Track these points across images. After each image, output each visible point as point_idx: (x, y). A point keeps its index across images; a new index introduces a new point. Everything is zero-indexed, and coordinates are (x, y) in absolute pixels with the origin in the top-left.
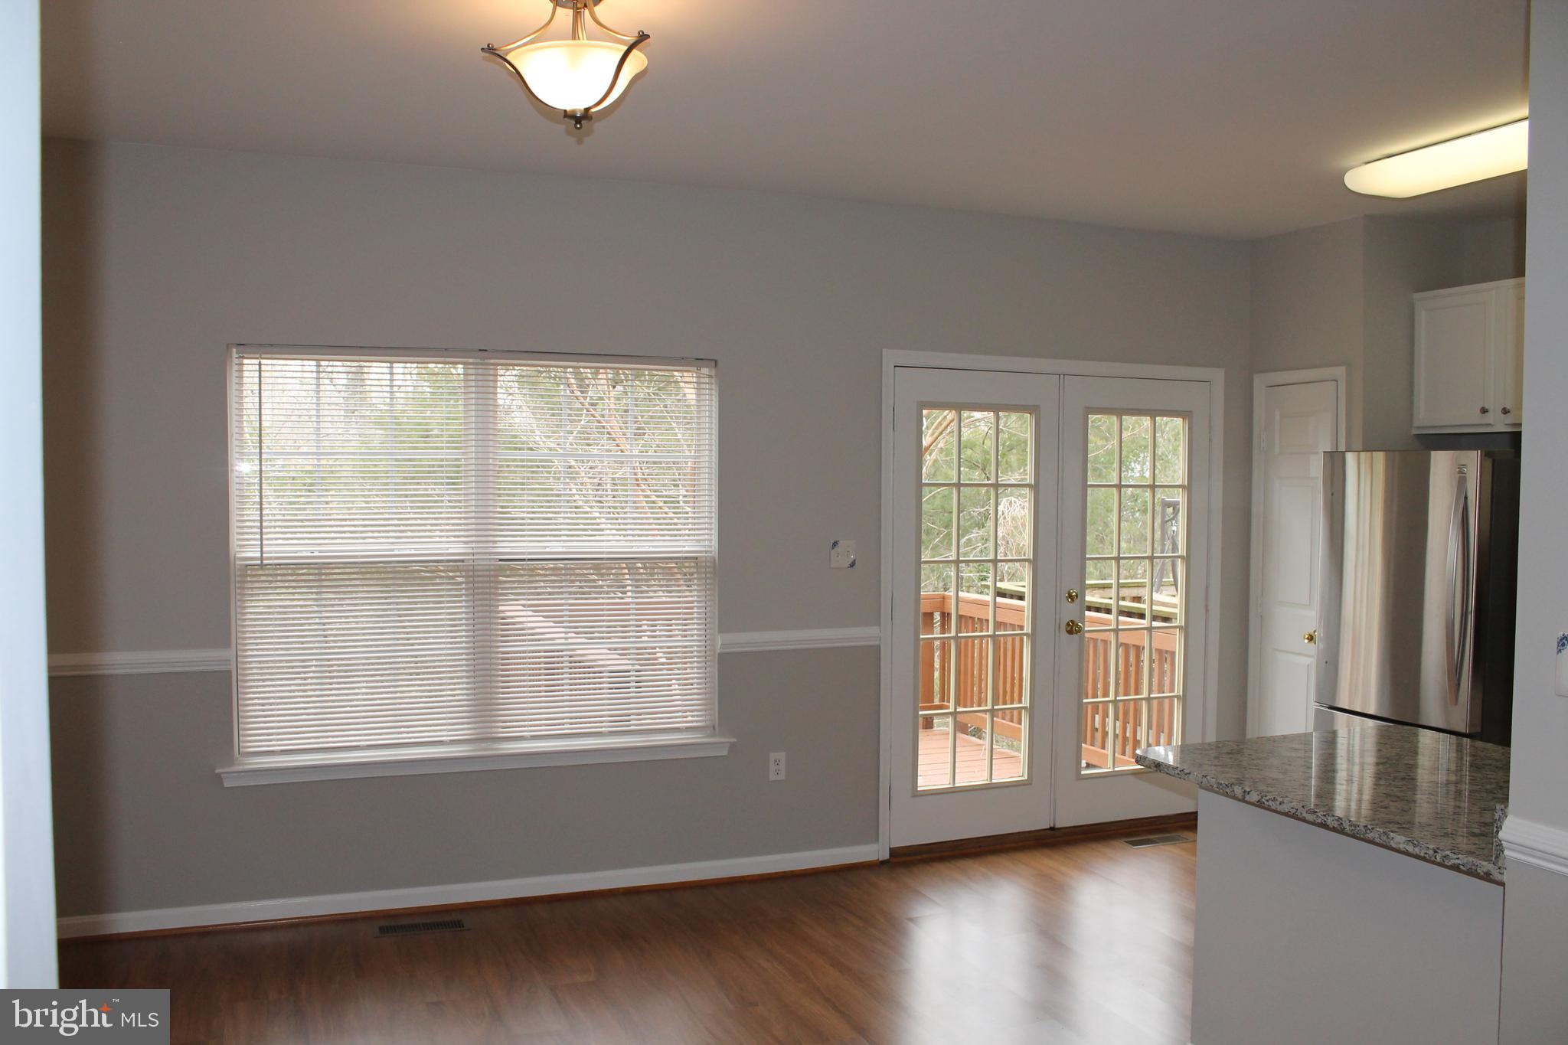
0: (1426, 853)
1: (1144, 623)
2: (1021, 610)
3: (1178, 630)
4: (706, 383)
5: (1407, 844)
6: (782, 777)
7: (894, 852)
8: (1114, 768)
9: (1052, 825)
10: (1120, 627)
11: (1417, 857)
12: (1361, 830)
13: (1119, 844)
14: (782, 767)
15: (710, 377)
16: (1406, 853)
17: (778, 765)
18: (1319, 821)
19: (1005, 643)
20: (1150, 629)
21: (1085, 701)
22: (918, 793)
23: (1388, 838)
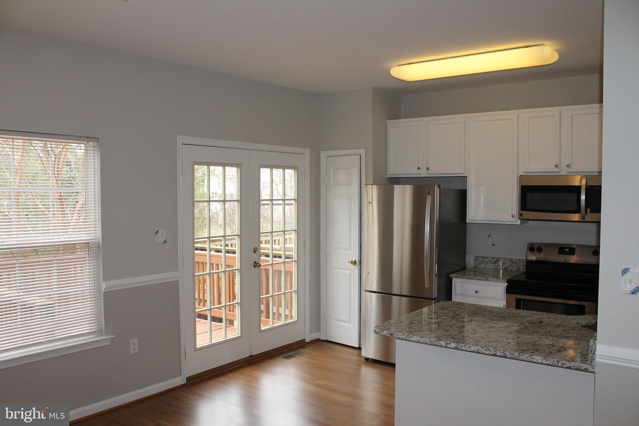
0: (553, 363)
1: (282, 260)
2: (234, 258)
3: (294, 262)
4: (91, 150)
5: (542, 360)
6: (137, 351)
7: (188, 379)
8: (273, 325)
9: (251, 355)
10: (273, 263)
11: (548, 365)
12: (516, 356)
13: (280, 359)
14: (136, 346)
15: (94, 147)
16: (542, 364)
17: (134, 346)
18: (492, 353)
19: (229, 274)
20: (284, 263)
21: (261, 297)
22: (197, 349)
23: (531, 358)
